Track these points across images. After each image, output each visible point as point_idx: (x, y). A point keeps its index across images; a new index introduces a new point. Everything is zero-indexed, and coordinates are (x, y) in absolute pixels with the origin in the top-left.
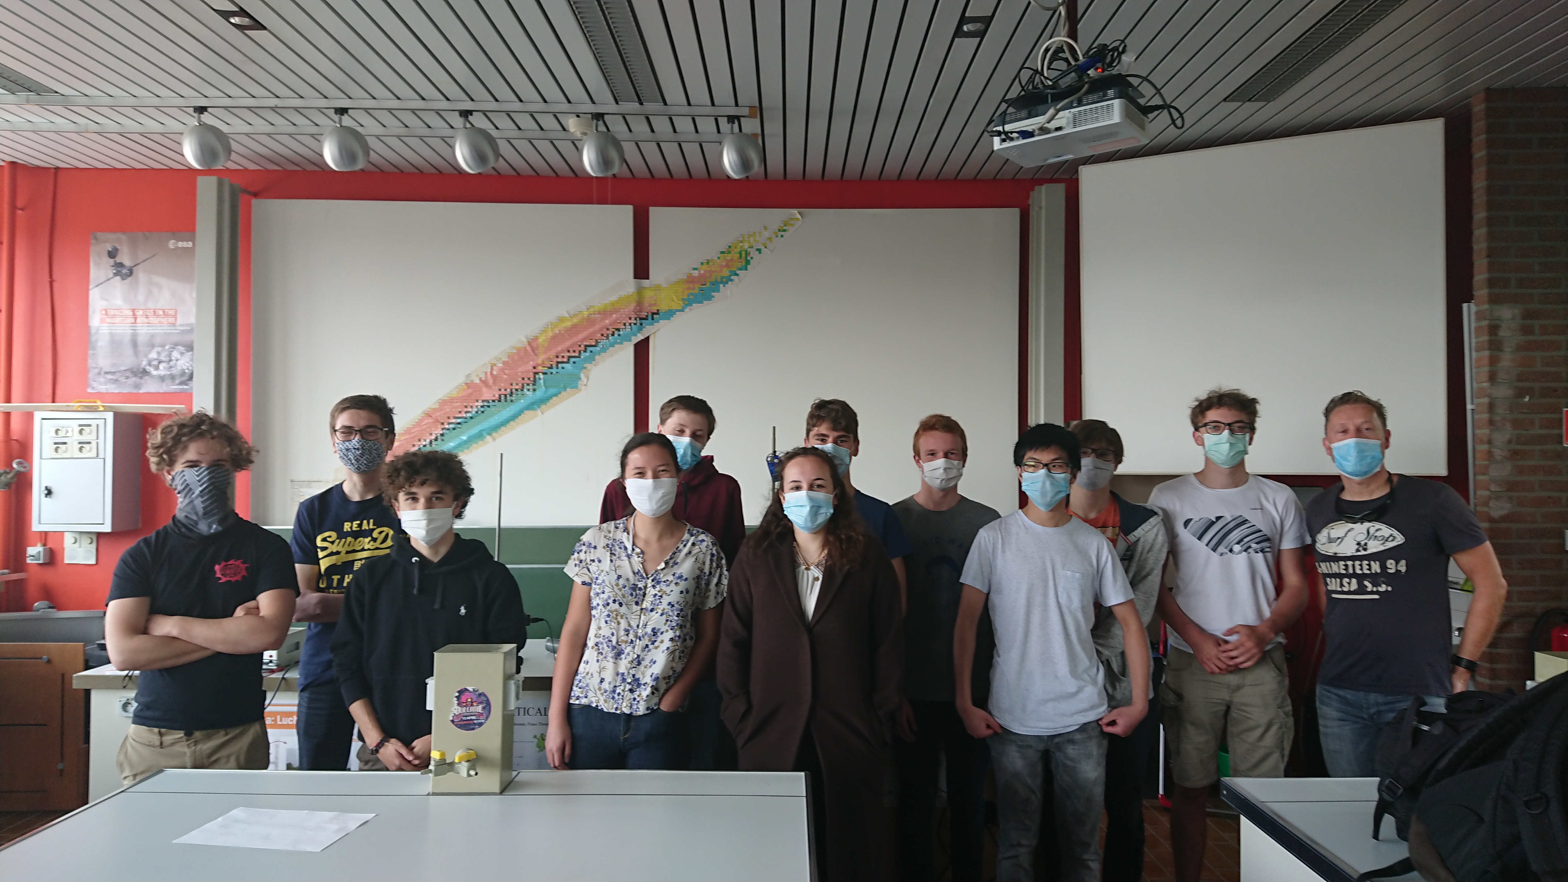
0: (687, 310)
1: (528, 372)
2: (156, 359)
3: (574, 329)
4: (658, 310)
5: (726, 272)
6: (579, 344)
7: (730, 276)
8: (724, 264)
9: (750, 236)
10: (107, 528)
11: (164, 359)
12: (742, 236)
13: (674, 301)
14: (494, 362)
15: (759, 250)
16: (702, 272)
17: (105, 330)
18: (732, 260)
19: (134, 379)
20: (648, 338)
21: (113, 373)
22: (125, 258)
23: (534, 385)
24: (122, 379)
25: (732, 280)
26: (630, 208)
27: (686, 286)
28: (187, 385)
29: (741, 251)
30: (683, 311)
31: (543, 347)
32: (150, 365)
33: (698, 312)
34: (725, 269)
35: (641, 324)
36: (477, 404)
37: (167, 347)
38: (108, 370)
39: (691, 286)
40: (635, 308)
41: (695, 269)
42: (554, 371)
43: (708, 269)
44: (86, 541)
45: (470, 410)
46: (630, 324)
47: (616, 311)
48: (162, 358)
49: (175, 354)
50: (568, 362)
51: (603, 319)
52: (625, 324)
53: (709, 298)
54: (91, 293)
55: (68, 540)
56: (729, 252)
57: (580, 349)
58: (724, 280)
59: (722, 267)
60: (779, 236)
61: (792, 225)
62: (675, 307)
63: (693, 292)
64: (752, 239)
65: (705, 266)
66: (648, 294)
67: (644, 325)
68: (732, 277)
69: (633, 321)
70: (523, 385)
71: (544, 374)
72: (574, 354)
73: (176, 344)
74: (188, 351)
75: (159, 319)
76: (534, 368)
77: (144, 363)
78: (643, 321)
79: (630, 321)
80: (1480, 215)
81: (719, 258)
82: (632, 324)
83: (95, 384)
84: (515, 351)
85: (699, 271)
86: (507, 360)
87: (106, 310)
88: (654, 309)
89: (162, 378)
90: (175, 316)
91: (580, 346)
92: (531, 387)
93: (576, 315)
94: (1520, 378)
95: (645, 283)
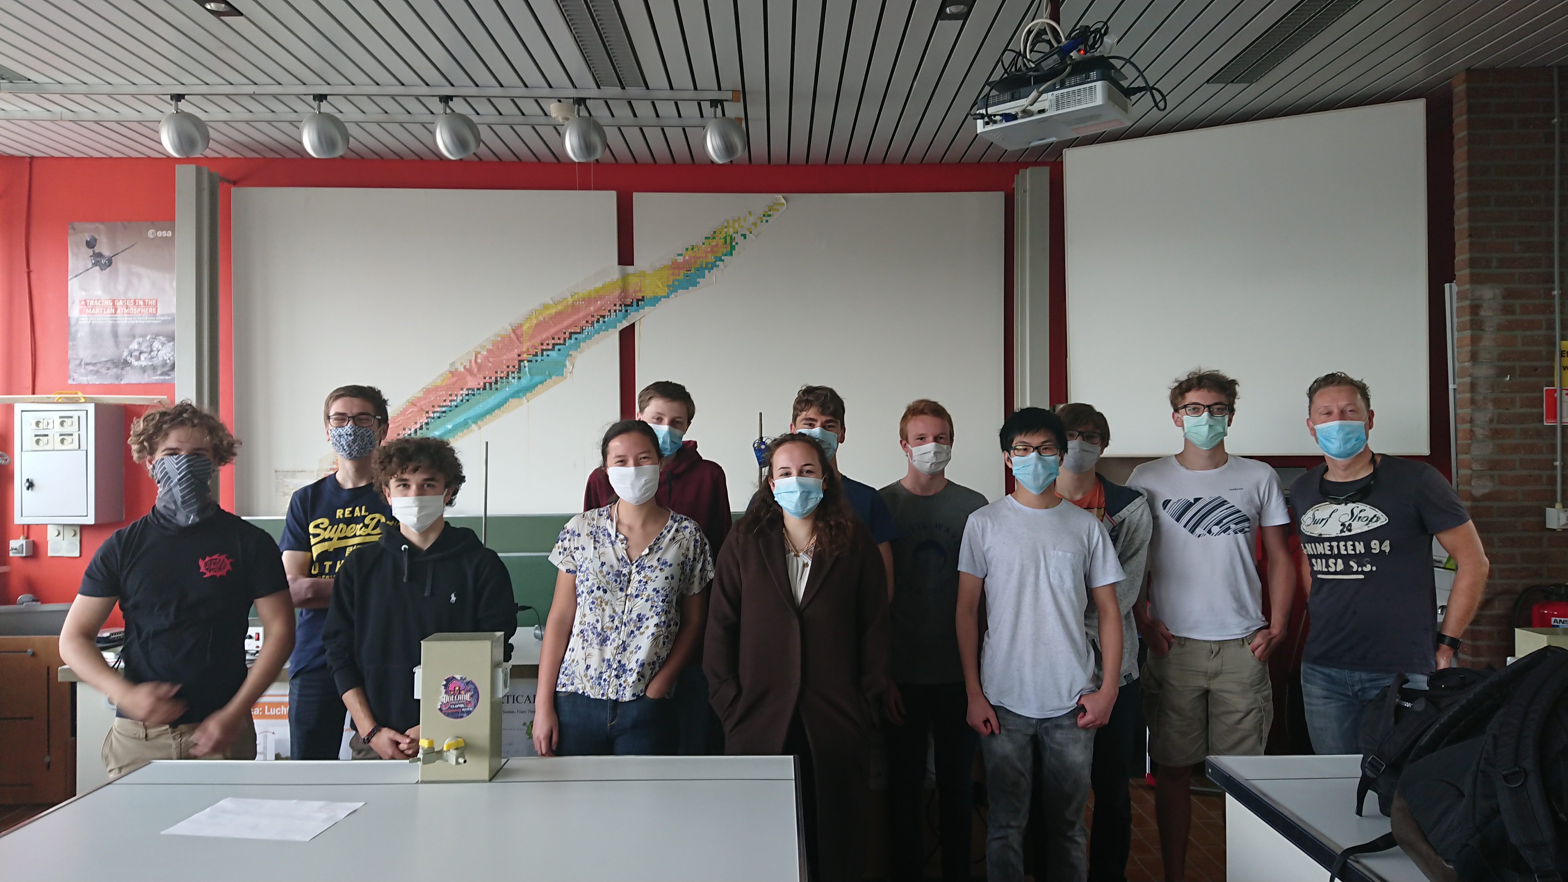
0: (673, 296)
1: (513, 359)
2: (137, 350)
3: (559, 316)
4: (643, 297)
5: (711, 258)
6: (564, 331)
7: (716, 261)
8: (708, 250)
9: (734, 221)
10: (91, 520)
11: (145, 350)
12: (727, 222)
13: (659, 287)
14: (478, 350)
15: (744, 236)
16: (687, 258)
17: (84, 320)
18: (717, 246)
19: (115, 370)
20: (633, 325)
21: (94, 364)
22: (104, 248)
23: (519, 372)
24: (104, 371)
25: (717, 266)
26: (613, 194)
27: (671, 272)
28: (169, 375)
29: (726, 237)
30: (669, 297)
31: (528, 334)
32: (131, 356)
33: (683, 299)
34: (710, 255)
35: (626, 311)
36: (461, 392)
37: (148, 338)
38: (88, 361)
39: (676, 272)
40: (621, 294)
41: (680, 255)
42: (539, 358)
43: (693, 255)
44: (69, 533)
45: (455, 398)
46: (615, 311)
47: (600, 298)
48: (143, 348)
49: (156, 345)
50: (553, 349)
51: (587, 306)
52: (610, 311)
53: (695, 284)
54: (69, 283)
55: (51, 532)
56: (714, 238)
57: (565, 336)
58: (710, 266)
59: (707, 252)
60: (764, 221)
61: (777, 210)
62: (661, 292)
63: (677, 278)
64: (737, 225)
65: (690, 252)
66: (633, 281)
67: (629, 311)
68: (718, 263)
69: (618, 308)
70: (508, 373)
71: (529, 361)
72: (558, 342)
73: (157, 335)
74: (169, 342)
75: (139, 310)
76: (519, 355)
77: (125, 354)
78: (628, 308)
79: (615, 308)
80: (1461, 195)
81: (703, 244)
82: (617, 311)
83: (76, 376)
84: (499, 339)
85: (684, 257)
86: (491, 347)
87: (85, 301)
88: (639, 296)
89: (144, 369)
90: (155, 307)
91: (565, 333)
92: (516, 375)
93: (560, 302)
94: (1502, 357)
95: (630, 269)
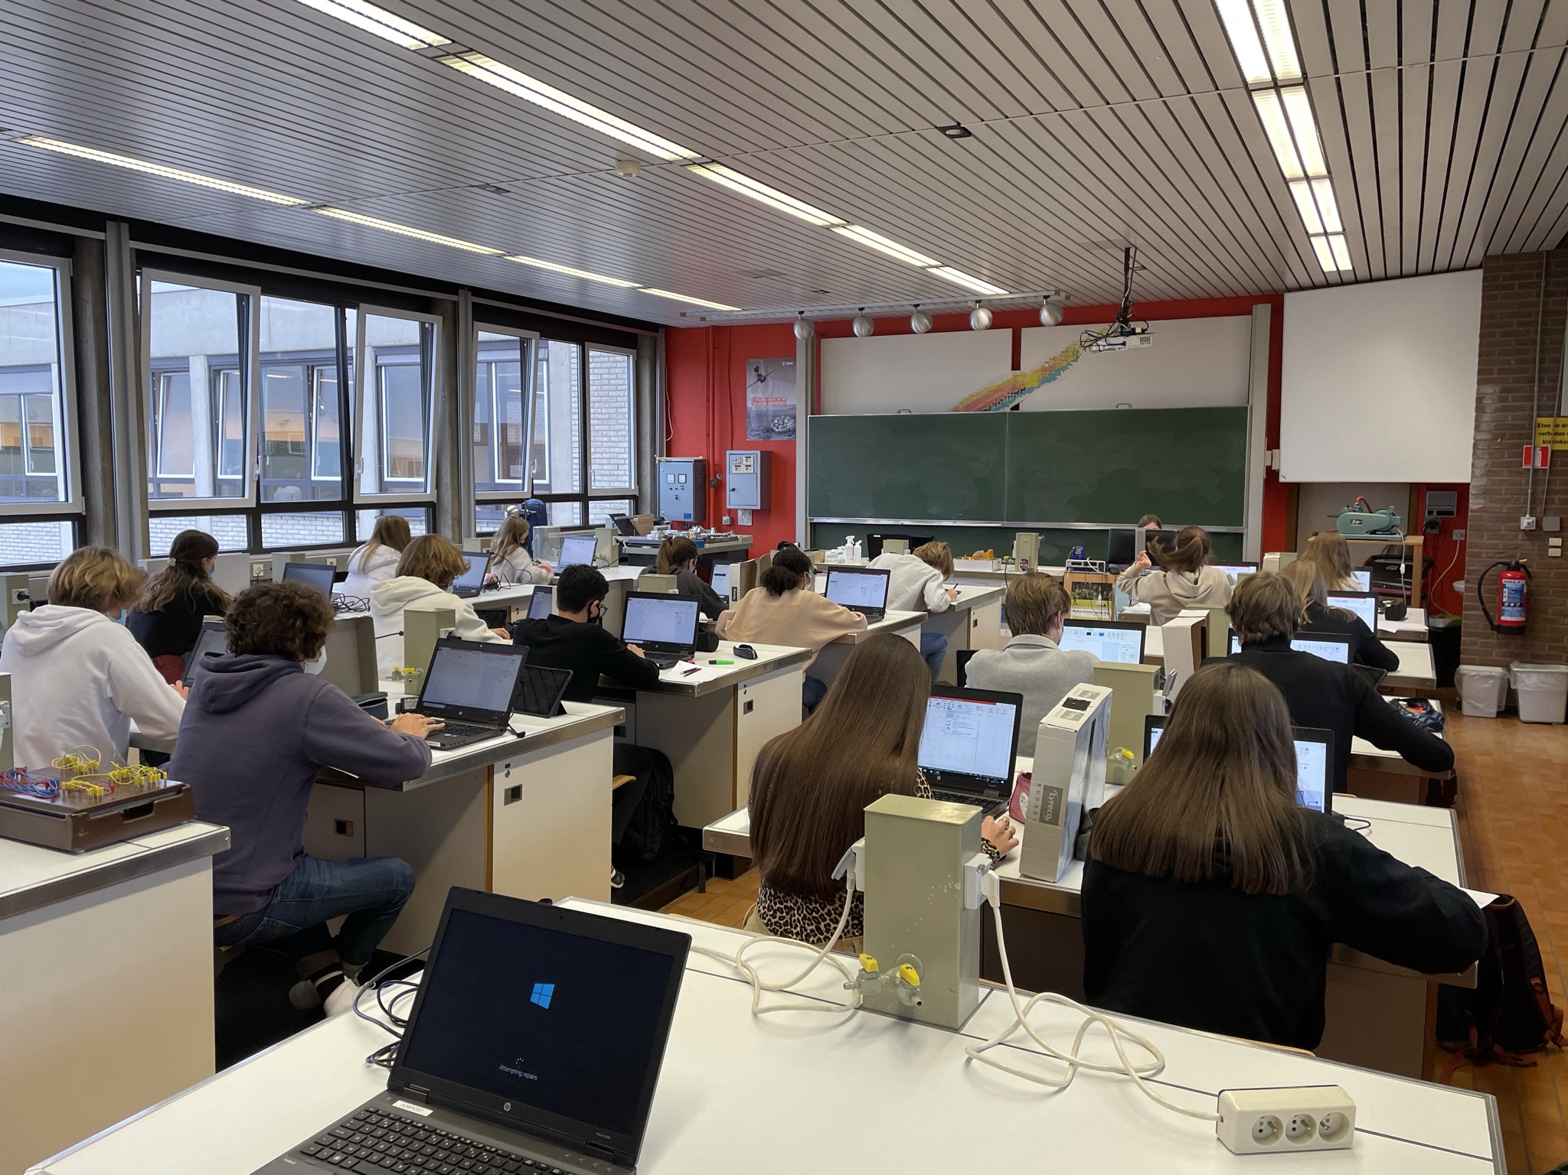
0: (1042, 387)
2: (777, 423)
3: (980, 401)
5: (1064, 364)
7: (1067, 365)
8: (1064, 359)
10: (759, 508)
12: (1075, 341)
13: (1035, 382)
16: (1051, 364)
17: (754, 408)
18: (1068, 356)
19: (768, 434)
20: (1018, 405)
21: (758, 431)
22: (762, 372)
24: (762, 434)
25: (1068, 368)
26: (1011, 330)
27: (1041, 373)
28: (791, 436)
29: (1074, 351)
30: (1039, 388)
32: (774, 426)
33: (1048, 388)
34: (1064, 362)
35: (1015, 397)
37: (782, 417)
38: (755, 429)
39: (1044, 372)
40: (1013, 387)
41: (1046, 363)
43: (1054, 362)
44: (747, 514)
46: (1010, 397)
47: (1001, 390)
48: (780, 423)
49: (786, 421)
51: (993, 395)
52: (1007, 397)
53: (1054, 379)
54: (747, 390)
55: (740, 513)
56: (1067, 352)
58: (1064, 369)
59: (1062, 360)
62: (1035, 385)
63: (1045, 376)
66: (1020, 379)
68: (1069, 366)
69: (1012, 395)
73: (786, 415)
74: (791, 418)
75: (778, 402)
77: (772, 425)
78: (1017, 395)
81: (1060, 355)
83: (750, 437)
85: (1049, 363)
87: (754, 398)
88: (1024, 387)
89: (780, 433)
90: (786, 401)
93: (979, 393)
94: (1496, 428)
95: (1017, 372)
